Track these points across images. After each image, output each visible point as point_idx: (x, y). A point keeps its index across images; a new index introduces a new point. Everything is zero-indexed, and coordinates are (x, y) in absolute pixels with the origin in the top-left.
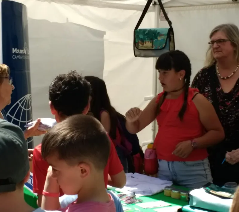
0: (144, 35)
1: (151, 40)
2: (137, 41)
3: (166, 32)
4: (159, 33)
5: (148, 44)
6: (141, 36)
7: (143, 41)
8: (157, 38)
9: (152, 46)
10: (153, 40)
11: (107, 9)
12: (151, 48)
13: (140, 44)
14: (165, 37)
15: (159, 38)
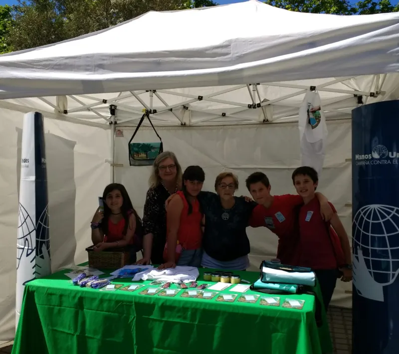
0: (139, 148)
1: (146, 152)
2: (132, 152)
3: (159, 146)
4: (152, 147)
5: (143, 155)
6: (136, 149)
7: (138, 153)
8: (150, 150)
9: (147, 157)
10: (147, 152)
11: (79, 125)
12: (146, 158)
13: (135, 156)
14: (158, 150)
15: (153, 151)
